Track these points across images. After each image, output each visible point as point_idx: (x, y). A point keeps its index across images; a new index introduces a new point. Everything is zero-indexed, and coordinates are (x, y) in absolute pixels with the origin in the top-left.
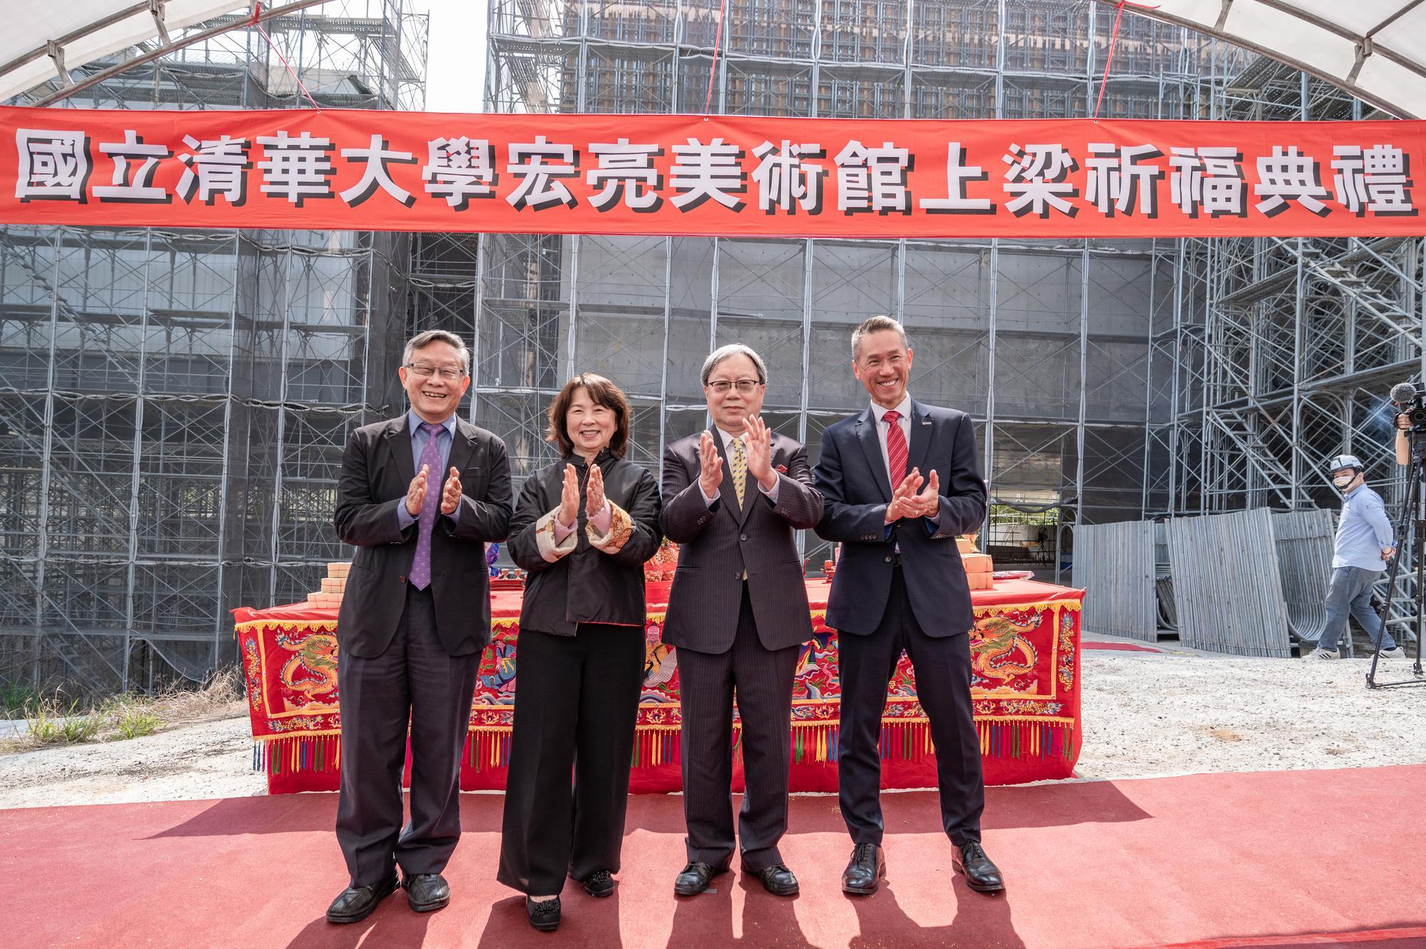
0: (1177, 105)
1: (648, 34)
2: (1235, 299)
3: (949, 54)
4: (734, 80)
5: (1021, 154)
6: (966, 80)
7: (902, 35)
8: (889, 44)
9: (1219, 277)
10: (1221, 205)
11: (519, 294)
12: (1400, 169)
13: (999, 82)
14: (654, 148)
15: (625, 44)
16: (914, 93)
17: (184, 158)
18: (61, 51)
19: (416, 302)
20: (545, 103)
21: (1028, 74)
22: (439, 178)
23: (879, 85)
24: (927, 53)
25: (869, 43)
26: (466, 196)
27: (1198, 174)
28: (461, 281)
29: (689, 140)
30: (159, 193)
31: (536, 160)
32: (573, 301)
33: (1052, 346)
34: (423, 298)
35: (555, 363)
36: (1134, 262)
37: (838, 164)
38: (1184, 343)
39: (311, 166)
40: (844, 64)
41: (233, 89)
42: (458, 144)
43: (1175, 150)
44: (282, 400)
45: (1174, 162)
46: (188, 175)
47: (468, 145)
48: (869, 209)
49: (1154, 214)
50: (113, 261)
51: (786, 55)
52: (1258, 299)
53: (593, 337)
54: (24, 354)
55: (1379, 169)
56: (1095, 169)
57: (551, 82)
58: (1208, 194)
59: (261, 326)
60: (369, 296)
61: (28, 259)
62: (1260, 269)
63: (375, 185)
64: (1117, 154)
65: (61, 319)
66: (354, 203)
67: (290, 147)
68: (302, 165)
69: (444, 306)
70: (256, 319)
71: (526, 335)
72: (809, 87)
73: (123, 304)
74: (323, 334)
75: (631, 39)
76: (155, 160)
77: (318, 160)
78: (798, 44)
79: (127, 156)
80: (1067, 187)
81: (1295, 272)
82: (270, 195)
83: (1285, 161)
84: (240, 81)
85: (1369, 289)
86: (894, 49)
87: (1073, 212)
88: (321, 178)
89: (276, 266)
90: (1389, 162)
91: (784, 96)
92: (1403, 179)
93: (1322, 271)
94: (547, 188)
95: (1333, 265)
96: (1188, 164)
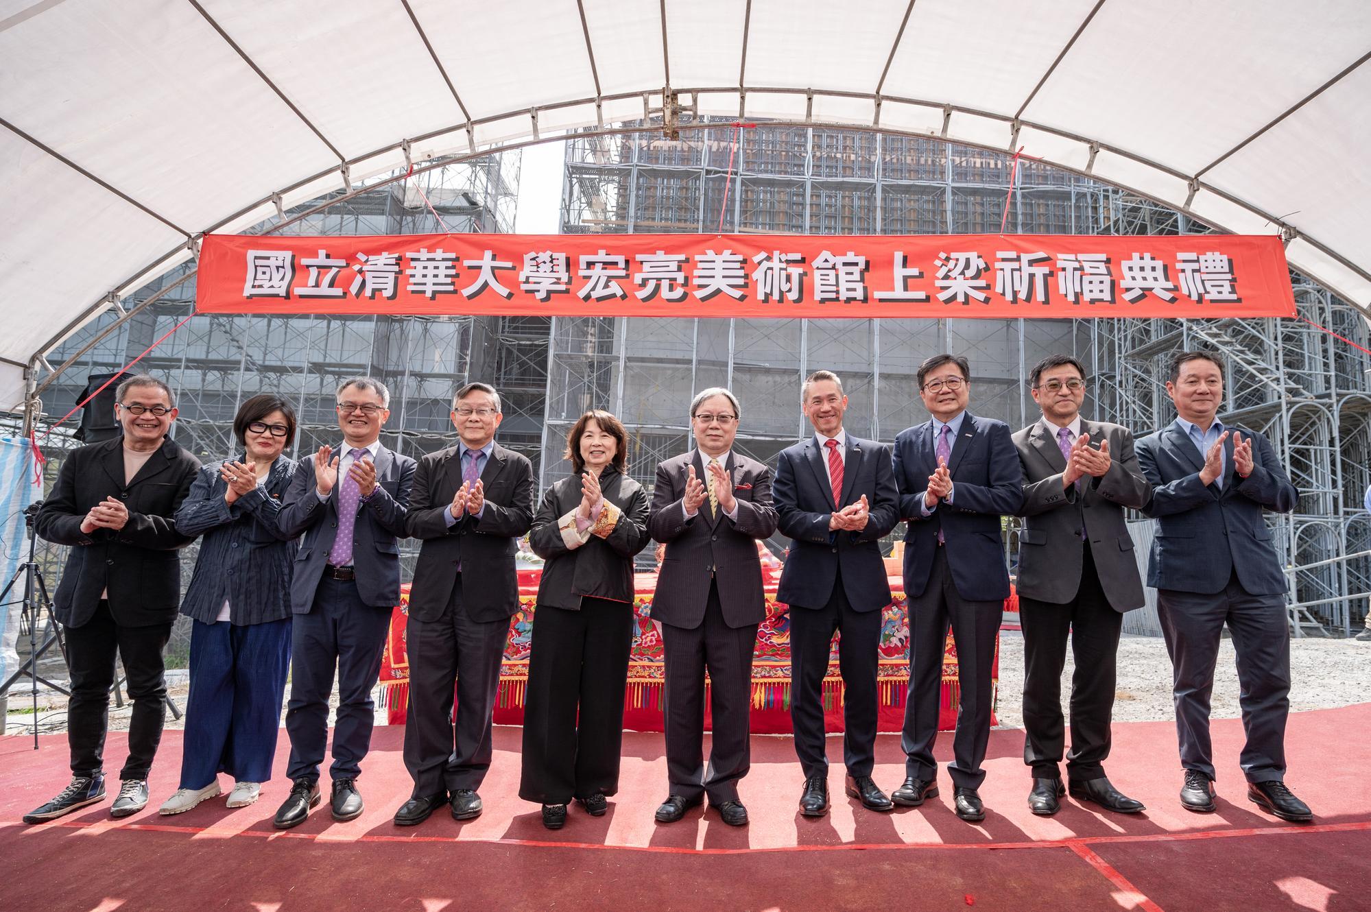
0: (1087, 207)
1: (683, 160)
2: (1139, 354)
3: (910, 171)
4: (747, 191)
5: (948, 259)
6: (924, 190)
7: (873, 158)
8: (864, 164)
9: (1126, 337)
10: (1097, 295)
11: (581, 349)
12: (1226, 269)
13: (949, 191)
14: (682, 257)
15: (666, 167)
16: (884, 199)
17: (356, 267)
18: (280, 198)
19: (504, 355)
20: (605, 211)
21: (970, 185)
22: (531, 280)
23: (856, 194)
24: (893, 170)
25: (848, 164)
26: (549, 292)
27: (1078, 273)
28: (538, 339)
29: (707, 251)
30: (338, 291)
31: (599, 266)
32: (622, 355)
33: (998, 389)
34: (509, 352)
35: (608, 401)
36: (1060, 324)
37: (815, 267)
38: (1102, 386)
39: (442, 272)
40: (830, 179)
41: (379, 204)
42: (544, 256)
43: (1060, 256)
44: (401, 430)
45: (1060, 264)
46: (359, 279)
47: (551, 257)
48: (837, 299)
49: (1047, 302)
50: (286, 327)
51: (786, 173)
52: (1157, 353)
53: (637, 381)
54: (219, 395)
55: (1211, 269)
56: (1002, 269)
57: (610, 193)
58: (1086, 287)
59: (389, 374)
60: (469, 352)
61: (228, 327)
62: (1157, 330)
63: (486, 284)
64: (1018, 259)
65: (247, 369)
66: (470, 297)
67: (429, 260)
68: (436, 272)
69: (524, 358)
70: (385, 369)
71: (586, 380)
72: (803, 195)
73: (291, 358)
74: (434, 380)
75: (670, 164)
76: (337, 269)
77: (447, 268)
78: (795, 165)
79: (319, 267)
80: (982, 283)
81: (1182, 334)
82: (413, 292)
83: (1142, 263)
84: (385, 198)
85: (1239, 347)
86: (868, 168)
87: (987, 300)
88: (449, 280)
89: (402, 330)
90: (1218, 264)
91: (785, 202)
92: (1229, 276)
93: (1202, 333)
94: (606, 286)
95: (1210, 328)
96: (1070, 266)
